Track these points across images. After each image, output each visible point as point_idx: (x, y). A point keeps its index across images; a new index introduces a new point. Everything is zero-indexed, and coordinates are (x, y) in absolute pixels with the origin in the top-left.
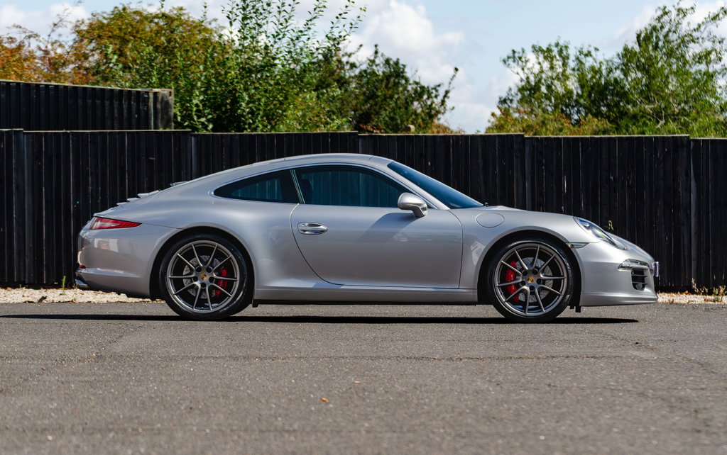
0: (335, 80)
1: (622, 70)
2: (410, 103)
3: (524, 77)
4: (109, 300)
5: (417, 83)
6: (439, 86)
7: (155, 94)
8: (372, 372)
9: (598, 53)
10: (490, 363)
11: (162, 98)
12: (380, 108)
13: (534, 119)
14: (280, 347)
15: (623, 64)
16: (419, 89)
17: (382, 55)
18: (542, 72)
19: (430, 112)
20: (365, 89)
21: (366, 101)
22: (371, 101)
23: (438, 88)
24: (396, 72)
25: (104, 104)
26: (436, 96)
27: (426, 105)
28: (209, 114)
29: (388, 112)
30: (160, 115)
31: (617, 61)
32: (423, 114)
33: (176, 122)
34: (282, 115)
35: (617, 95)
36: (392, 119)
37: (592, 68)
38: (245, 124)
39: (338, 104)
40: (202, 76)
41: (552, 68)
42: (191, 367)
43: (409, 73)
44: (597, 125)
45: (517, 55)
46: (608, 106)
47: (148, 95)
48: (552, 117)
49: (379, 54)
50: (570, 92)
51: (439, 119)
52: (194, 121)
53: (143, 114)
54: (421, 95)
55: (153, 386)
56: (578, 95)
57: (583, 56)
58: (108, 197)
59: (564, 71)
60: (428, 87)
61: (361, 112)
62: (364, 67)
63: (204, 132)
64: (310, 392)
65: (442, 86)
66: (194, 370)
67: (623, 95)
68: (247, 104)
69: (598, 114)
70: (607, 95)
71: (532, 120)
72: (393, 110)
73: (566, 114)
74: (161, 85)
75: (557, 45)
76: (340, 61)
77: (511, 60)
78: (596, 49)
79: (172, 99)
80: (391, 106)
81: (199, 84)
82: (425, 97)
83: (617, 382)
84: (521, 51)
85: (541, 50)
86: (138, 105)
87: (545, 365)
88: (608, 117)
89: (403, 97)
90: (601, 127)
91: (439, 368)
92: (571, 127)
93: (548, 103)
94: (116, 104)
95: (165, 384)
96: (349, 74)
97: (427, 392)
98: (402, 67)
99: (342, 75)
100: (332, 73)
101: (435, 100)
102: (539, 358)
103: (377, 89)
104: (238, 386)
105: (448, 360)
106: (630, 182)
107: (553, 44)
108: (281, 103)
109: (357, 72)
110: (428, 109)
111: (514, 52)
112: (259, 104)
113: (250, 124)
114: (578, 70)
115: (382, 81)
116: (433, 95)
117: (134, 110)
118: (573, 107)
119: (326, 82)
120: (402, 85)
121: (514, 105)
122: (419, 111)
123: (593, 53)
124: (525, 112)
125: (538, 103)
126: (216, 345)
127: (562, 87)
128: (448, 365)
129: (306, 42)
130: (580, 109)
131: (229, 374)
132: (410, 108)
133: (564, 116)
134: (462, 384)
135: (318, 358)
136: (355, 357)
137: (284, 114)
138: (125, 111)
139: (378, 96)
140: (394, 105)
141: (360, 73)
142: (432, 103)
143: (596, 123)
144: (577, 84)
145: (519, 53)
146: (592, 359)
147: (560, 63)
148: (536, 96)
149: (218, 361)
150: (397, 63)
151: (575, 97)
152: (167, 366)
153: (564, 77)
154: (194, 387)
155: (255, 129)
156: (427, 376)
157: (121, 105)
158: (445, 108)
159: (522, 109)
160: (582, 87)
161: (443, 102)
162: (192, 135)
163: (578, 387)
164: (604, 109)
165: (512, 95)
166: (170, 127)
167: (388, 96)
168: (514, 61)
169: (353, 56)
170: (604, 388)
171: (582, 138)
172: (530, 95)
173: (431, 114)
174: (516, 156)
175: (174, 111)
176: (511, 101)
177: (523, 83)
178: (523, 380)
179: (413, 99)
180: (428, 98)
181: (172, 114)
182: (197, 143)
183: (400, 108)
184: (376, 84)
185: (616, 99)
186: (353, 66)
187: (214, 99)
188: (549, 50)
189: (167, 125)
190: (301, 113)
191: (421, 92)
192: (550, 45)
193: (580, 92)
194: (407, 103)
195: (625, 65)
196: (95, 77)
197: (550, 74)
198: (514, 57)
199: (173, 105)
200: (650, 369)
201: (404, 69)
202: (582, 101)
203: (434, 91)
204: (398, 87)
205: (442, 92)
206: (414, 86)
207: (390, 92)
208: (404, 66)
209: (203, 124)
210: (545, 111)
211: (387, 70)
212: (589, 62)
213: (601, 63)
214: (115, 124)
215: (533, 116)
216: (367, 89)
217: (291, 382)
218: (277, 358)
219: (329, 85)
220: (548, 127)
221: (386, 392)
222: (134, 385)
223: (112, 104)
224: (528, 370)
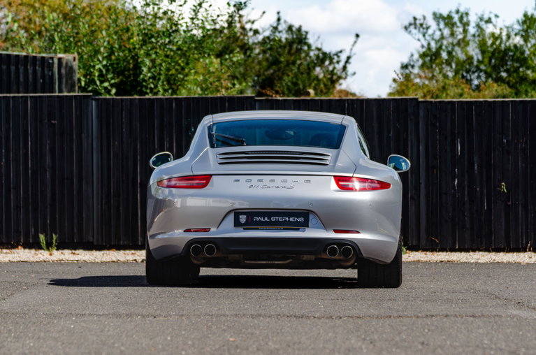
0: (238, 46)
1: (522, 36)
2: (312, 69)
3: (425, 44)
4: (11, 259)
5: (319, 49)
6: (341, 52)
7: (60, 59)
8: (249, 330)
9: (498, 19)
10: (368, 322)
11: (67, 64)
12: (283, 74)
13: (435, 84)
14: (164, 304)
15: (523, 30)
16: (321, 55)
17: (285, 22)
18: (442, 37)
19: (332, 77)
20: (268, 55)
21: (269, 68)
22: (274, 67)
23: (339, 54)
24: (299, 38)
25: (10, 69)
26: (338, 62)
27: (327, 71)
28: (112, 78)
29: (290, 78)
30: (64, 80)
31: (517, 27)
32: (325, 80)
33: (80, 87)
34: (183, 79)
35: (518, 60)
36: (295, 84)
37: (493, 35)
38: (147, 88)
39: (242, 69)
40: (104, 41)
41: (452, 34)
42: (72, 324)
43: (311, 40)
44: (496, 90)
45: (418, 22)
46: (507, 71)
47: (53, 60)
48: (452, 82)
49: (282, 21)
50: (470, 58)
51: (340, 84)
52: (97, 86)
53: (47, 80)
54: (323, 61)
55: (30, 343)
56: (478, 61)
57: (483, 23)
58: (11, 159)
59: (465, 37)
60: (330, 53)
61: (264, 77)
62: (267, 34)
63: (108, 97)
64: (183, 350)
65: (343, 52)
66: (74, 328)
67: (523, 61)
68: (149, 69)
69: (499, 80)
70: (507, 61)
71: (433, 85)
72: (296, 76)
73: (467, 80)
74: (66, 51)
75: (458, 12)
76: (243, 28)
77: (412, 27)
78: (497, 16)
79: (76, 64)
80: (294, 72)
81: (102, 49)
82: (327, 63)
83: (491, 340)
84: (422, 18)
85: (441, 17)
86: (43, 69)
87: (423, 323)
88: (508, 83)
89: (305, 63)
90: (500, 92)
91: (316, 326)
92: (472, 92)
93: (449, 68)
94: (21, 69)
95: (42, 341)
96: (252, 39)
97: (299, 349)
98: (304, 33)
99: (246, 41)
100: (236, 39)
101: (337, 66)
102: (418, 317)
103: (280, 55)
104: (114, 343)
105: (327, 318)
106: (523, 146)
107: (454, 10)
108: (183, 69)
109: (260, 38)
110: (329, 74)
111: (415, 19)
112: (160, 69)
113: (151, 89)
114: (479, 36)
115: (285, 47)
116: (335, 61)
117: (39, 74)
118: (474, 72)
119: (230, 49)
120: (305, 51)
121: (416, 71)
122: (321, 76)
123: (493, 20)
124: (426, 77)
125: (439, 69)
126: (101, 302)
127: (462, 53)
128: (326, 323)
129: (208, 9)
130: (481, 74)
131: (109, 331)
132: (312, 74)
133: (464, 81)
134: (335, 341)
135: (199, 316)
136: (236, 315)
137: (186, 78)
138: (30, 76)
139: (281, 62)
140: (296, 70)
141: (264, 39)
142: (334, 68)
143: (495, 88)
144: (477, 51)
145: (420, 20)
146: (472, 318)
147: (461, 30)
148: (437, 61)
149: (101, 319)
150: (299, 29)
151: (475, 63)
152: (49, 323)
153: (463, 43)
154: (70, 344)
155: (156, 94)
156: (304, 334)
157: (26, 70)
158: (346, 74)
159: (423, 75)
160: (483, 52)
161: (345, 68)
162: (92, 99)
163: (451, 346)
164: (504, 75)
165: (413, 61)
166: (74, 91)
167: (290, 62)
168: (415, 28)
169: (256, 23)
170: (478, 346)
171: (475, 101)
172: (431, 60)
173: (333, 79)
174: (411, 120)
175: (78, 76)
176: (413, 67)
177: (424, 50)
178: (398, 339)
179: (315, 65)
180: (330, 64)
181: (76, 79)
182: (97, 106)
183: (302, 74)
184: (280, 50)
185: (516, 65)
186: (256, 32)
187: (118, 64)
188: (450, 17)
189: (71, 89)
190: (201, 78)
191: (324, 57)
192: (450, 12)
193: (480, 58)
194: (309, 69)
195: (526, 31)
196: (6, 44)
197: (450, 40)
198: (415, 24)
199: (77, 71)
200: (527, 328)
201: (306, 36)
202: (483, 67)
203: (335, 57)
204: (301, 53)
205: (343, 57)
206: (317, 52)
207: (292, 58)
208: (307, 33)
209: (106, 88)
210: (446, 77)
211: (290, 37)
212: (489, 29)
213: (501, 29)
214: (21, 89)
215: (434, 81)
216: (271, 55)
217: (166, 339)
218: (160, 315)
219: (232, 52)
220: (449, 92)
221: (258, 349)
222: (11, 342)
223: (17, 69)
224: (404, 328)
